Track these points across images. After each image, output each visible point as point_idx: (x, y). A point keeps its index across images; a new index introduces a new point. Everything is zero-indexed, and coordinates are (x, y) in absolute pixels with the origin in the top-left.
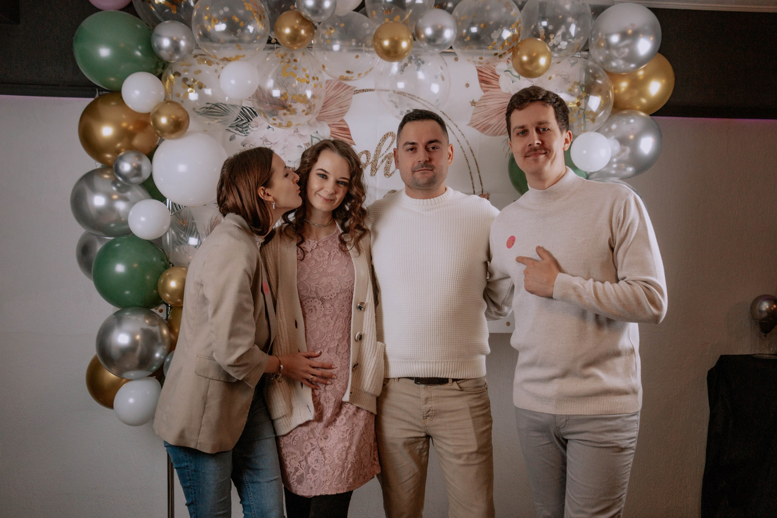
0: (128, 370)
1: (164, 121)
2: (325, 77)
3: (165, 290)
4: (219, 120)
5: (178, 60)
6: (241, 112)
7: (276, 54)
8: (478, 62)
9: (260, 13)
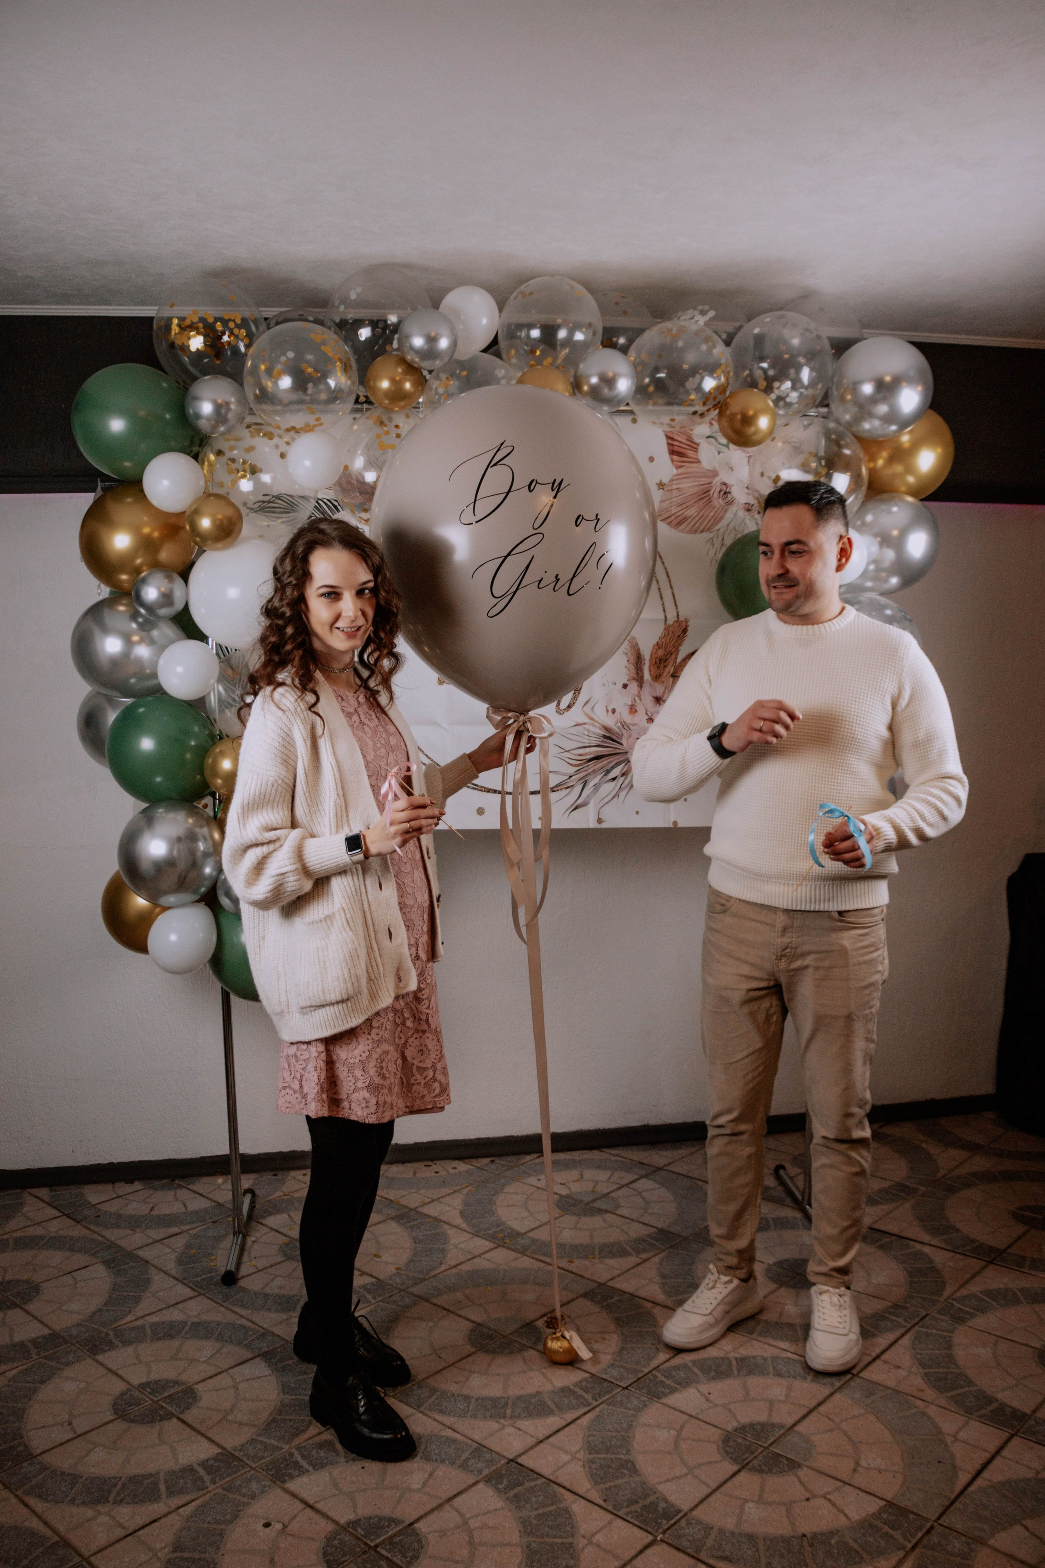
0: (165, 893)
1: (206, 523)
3: (215, 774)
4: (283, 520)
5: (223, 434)
6: (316, 507)
7: (367, 418)
8: (669, 425)
9: (344, 360)
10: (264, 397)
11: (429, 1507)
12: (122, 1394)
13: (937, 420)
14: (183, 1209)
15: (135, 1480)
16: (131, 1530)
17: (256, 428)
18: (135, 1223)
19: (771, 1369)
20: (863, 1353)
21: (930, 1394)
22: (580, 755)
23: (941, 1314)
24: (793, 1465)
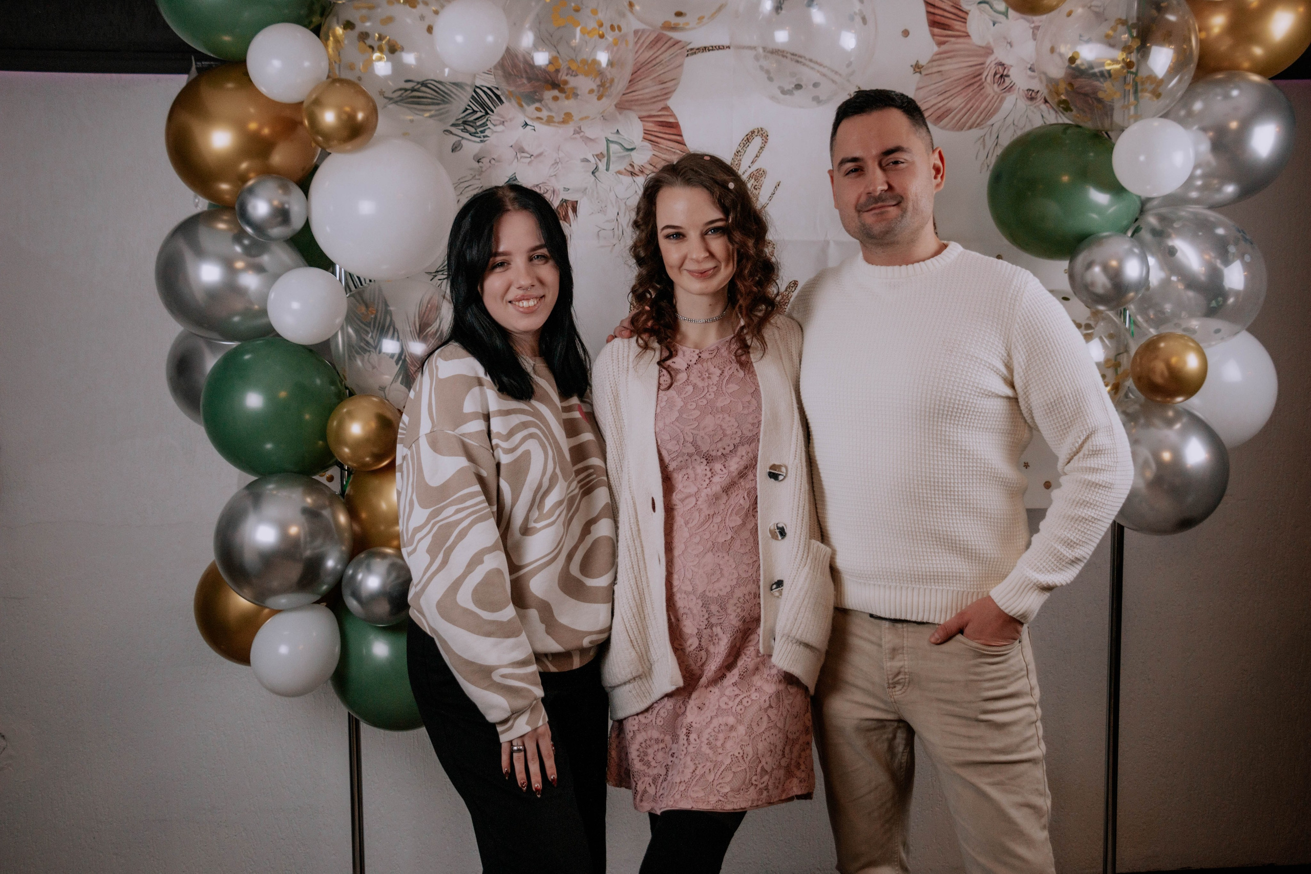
0: (275, 592)
1: (329, 117)
2: (632, 24)
3: (341, 441)
4: (433, 113)
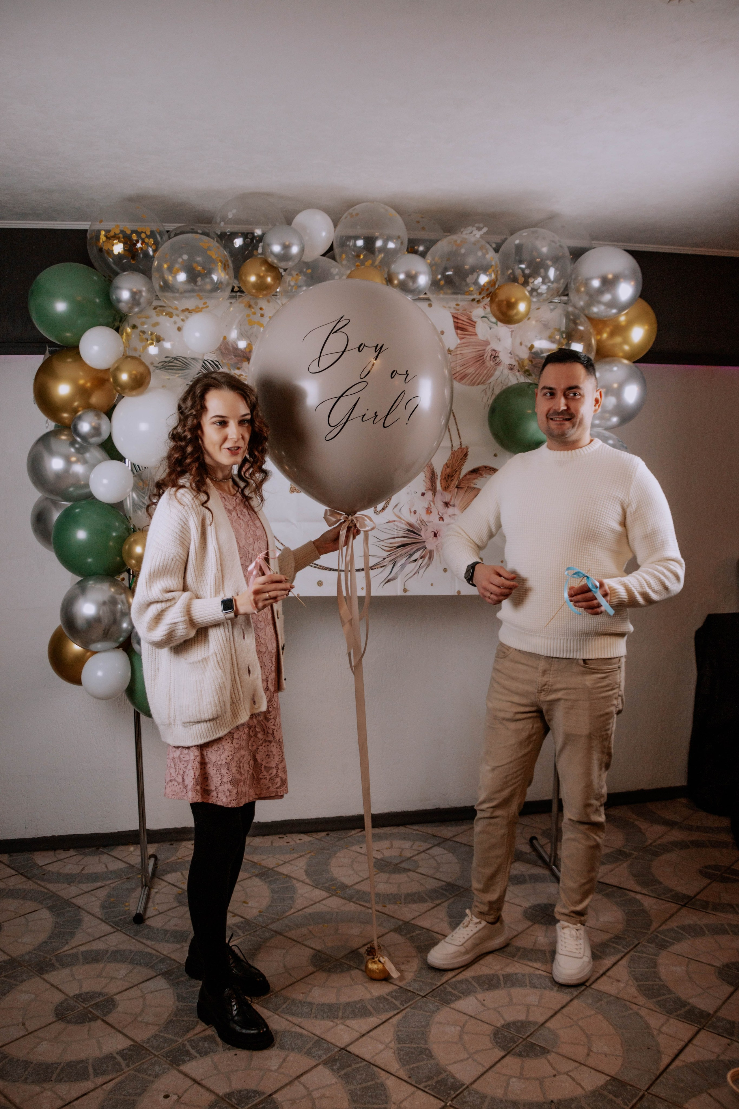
0: (94, 641)
1: (124, 377)
3: (131, 556)
4: (180, 375)
6: (203, 366)
7: (240, 303)
8: (454, 308)
9: (224, 262)
10: (167, 287)
11: (284, 1083)
12: (61, 1003)
13: (644, 305)
14: (105, 870)
15: (70, 1064)
16: (68, 1101)
17: (160, 309)
18: (70, 879)
19: (528, 983)
20: (593, 971)
21: (642, 1000)
22: (391, 543)
23: (649, 942)
24: (544, 1051)
